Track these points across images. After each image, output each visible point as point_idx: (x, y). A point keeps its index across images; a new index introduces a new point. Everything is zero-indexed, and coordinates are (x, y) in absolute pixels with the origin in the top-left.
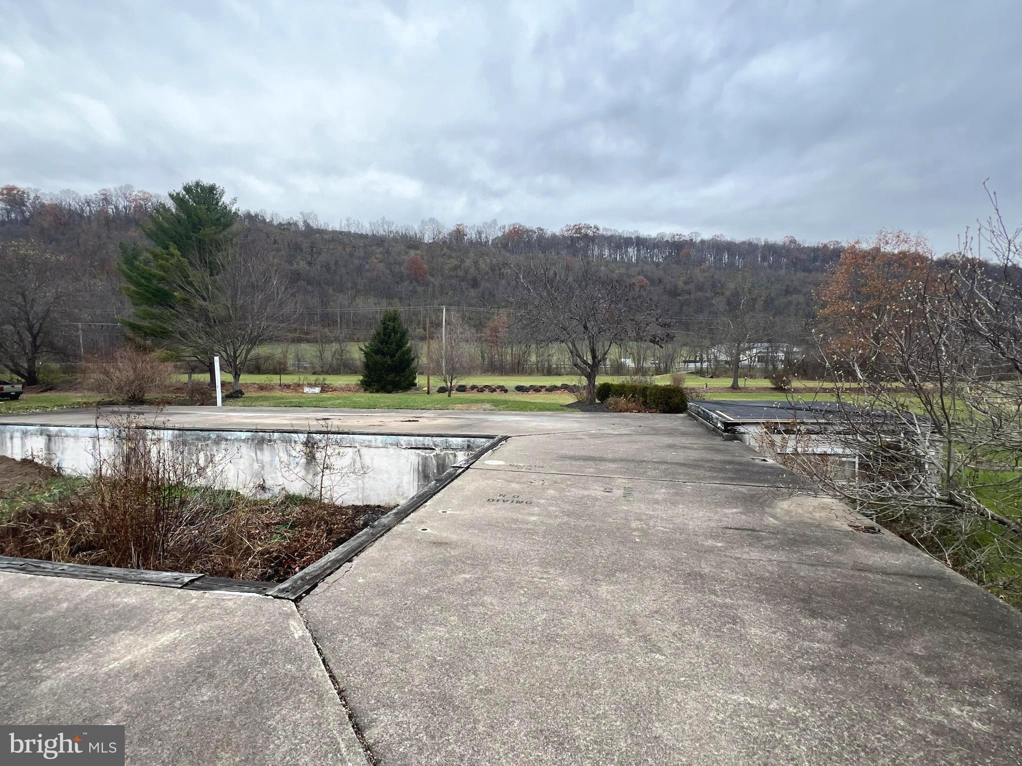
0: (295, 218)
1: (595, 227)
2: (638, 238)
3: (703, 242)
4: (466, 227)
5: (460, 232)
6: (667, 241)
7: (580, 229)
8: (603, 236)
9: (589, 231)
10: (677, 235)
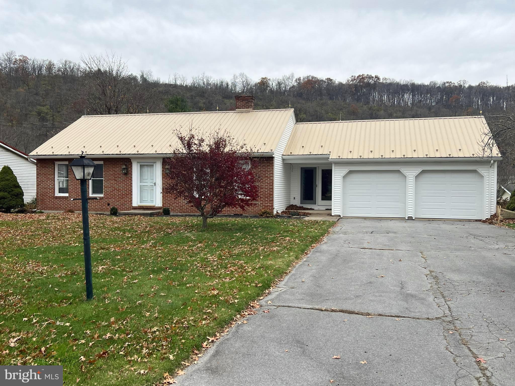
0: (134, 74)
1: (376, 77)
2: (413, 85)
3: (470, 87)
4: (269, 79)
5: (264, 84)
6: (439, 87)
7: (363, 78)
8: (383, 83)
9: (371, 81)
10: (448, 82)
